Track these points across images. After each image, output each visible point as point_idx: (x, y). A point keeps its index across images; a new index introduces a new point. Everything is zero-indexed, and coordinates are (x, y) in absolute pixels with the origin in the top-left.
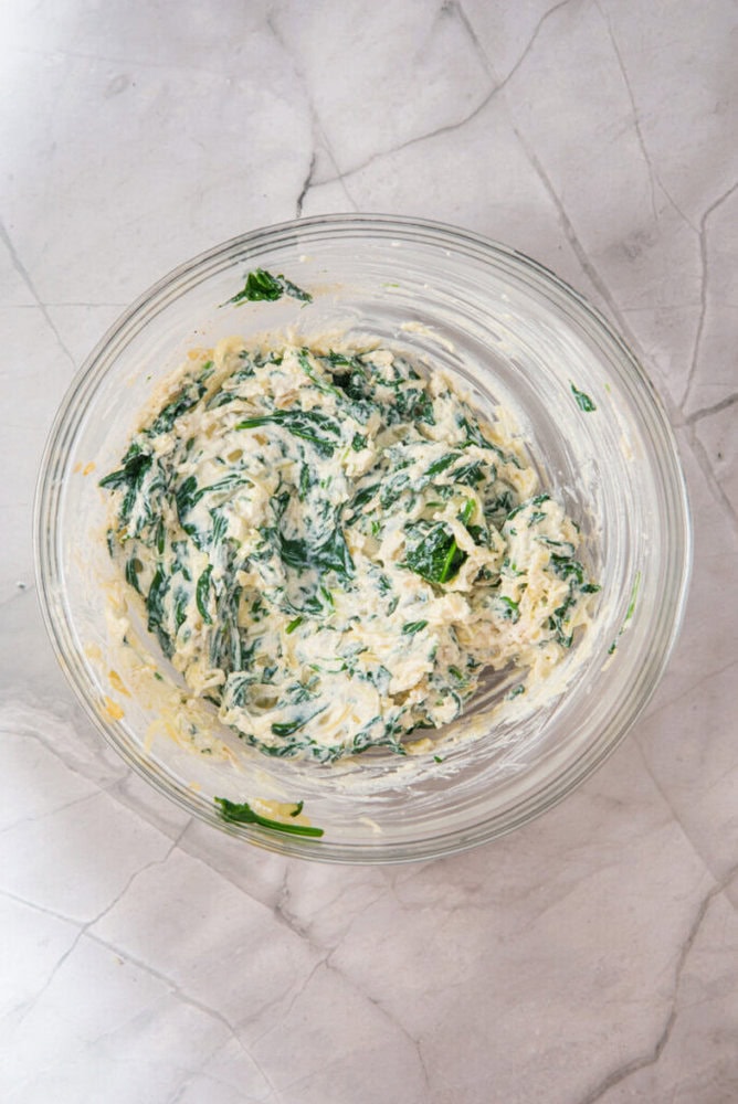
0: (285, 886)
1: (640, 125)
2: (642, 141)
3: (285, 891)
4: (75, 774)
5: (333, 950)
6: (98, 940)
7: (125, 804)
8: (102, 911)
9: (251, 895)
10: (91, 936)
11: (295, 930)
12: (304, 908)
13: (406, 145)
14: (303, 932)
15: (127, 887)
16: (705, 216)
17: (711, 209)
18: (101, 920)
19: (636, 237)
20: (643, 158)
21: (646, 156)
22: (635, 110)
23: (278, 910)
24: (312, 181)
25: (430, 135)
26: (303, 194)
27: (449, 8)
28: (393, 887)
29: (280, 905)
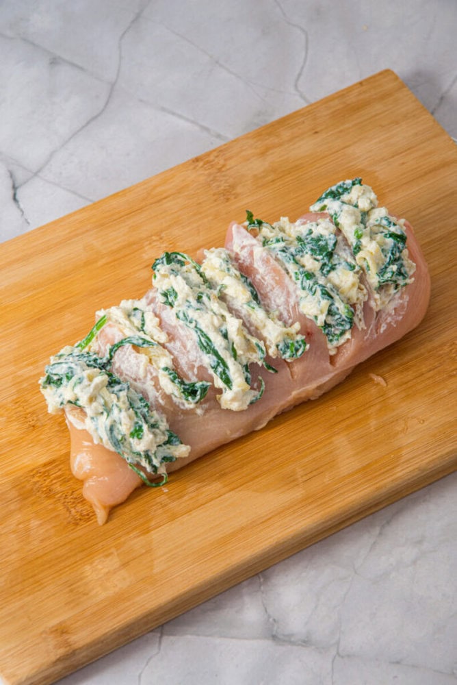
0: (269, 617)
1: (220, 62)
2: (227, 69)
3: (271, 620)
5: (338, 643)
9: (246, 639)
11: (299, 645)
12: (296, 623)
13: (70, 139)
14: (306, 643)
16: (296, 86)
17: (297, 79)
20: (233, 76)
22: (211, 56)
23: (274, 637)
24: (16, 185)
25: (83, 127)
26: (15, 195)
27: (54, 61)
28: (356, 573)
29: (274, 633)
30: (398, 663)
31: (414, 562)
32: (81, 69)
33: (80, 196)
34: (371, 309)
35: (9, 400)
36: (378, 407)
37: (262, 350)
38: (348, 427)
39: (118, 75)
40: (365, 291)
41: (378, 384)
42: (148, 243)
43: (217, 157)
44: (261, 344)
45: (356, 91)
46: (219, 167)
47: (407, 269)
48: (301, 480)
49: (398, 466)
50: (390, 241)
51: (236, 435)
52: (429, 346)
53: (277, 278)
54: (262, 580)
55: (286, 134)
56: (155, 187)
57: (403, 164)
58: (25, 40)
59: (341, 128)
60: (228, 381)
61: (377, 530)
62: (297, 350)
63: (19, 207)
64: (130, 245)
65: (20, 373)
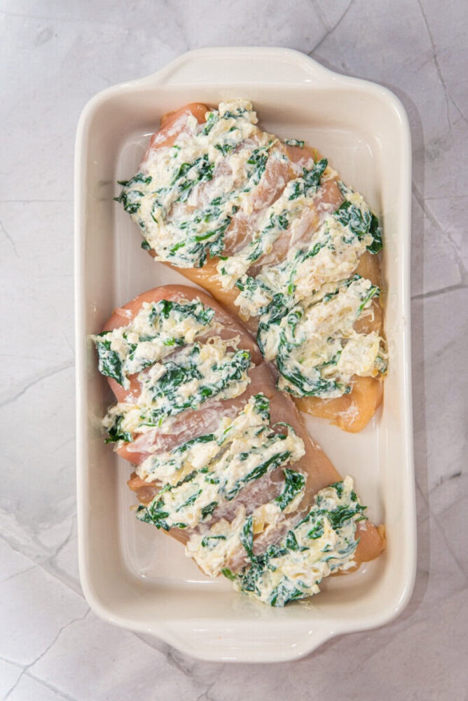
1: (437, 59)
2: (439, 70)
4: (18, 553)
5: (211, 686)
6: (35, 678)
7: (54, 576)
8: (38, 656)
9: (149, 644)
10: (29, 675)
11: (183, 671)
14: (189, 672)
15: (57, 638)
18: (37, 663)
19: (436, 143)
20: (440, 82)
21: (443, 81)
22: (434, 46)
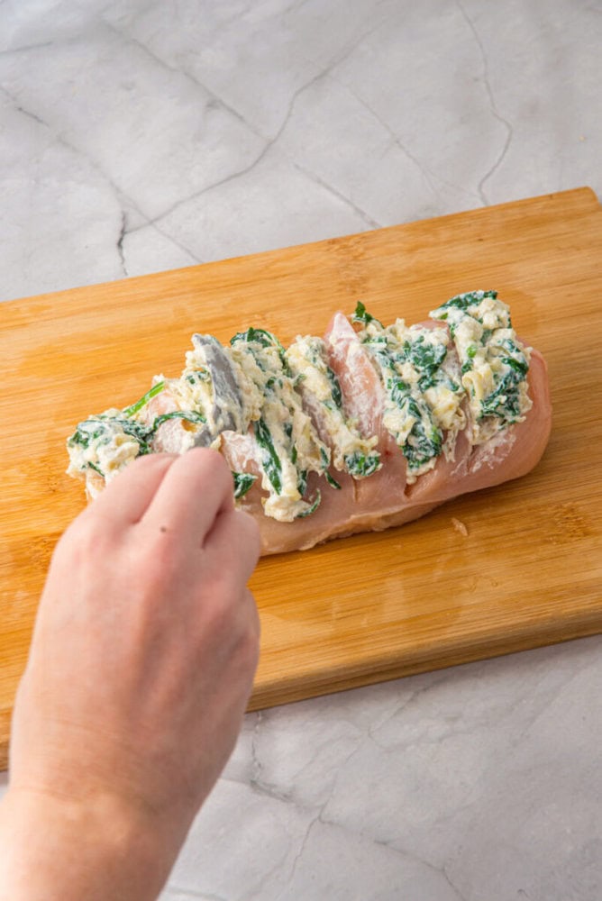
0: (255, 760)
1: (401, 142)
2: (407, 152)
3: (256, 764)
5: (323, 807)
12: (282, 775)
13: (203, 191)
14: (287, 797)
16: (480, 186)
17: (483, 180)
20: (412, 162)
21: (414, 160)
23: (253, 784)
24: (126, 230)
25: (222, 182)
26: (121, 240)
27: (213, 104)
28: (369, 735)
29: (255, 779)
30: (385, 843)
31: (440, 740)
32: (241, 118)
33: (193, 257)
34: (466, 441)
35: (37, 456)
36: (450, 556)
37: (325, 457)
38: (406, 572)
39: (279, 133)
40: (463, 418)
41: (458, 532)
42: (247, 320)
43: (358, 242)
44: (328, 451)
45: (544, 203)
46: (357, 254)
47: (521, 405)
48: (334, 616)
49: (451, 626)
50: (507, 368)
51: (275, 550)
52: (532, 503)
53: (367, 382)
54: (260, 718)
55: (445, 234)
56: (278, 260)
57: (570, 295)
58: (186, 74)
59: (510, 241)
60: (277, 484)
61: (408, 696)
62: (367, 467)
63: (121, 254)
64: (226, 319)
65: (57, 430)
